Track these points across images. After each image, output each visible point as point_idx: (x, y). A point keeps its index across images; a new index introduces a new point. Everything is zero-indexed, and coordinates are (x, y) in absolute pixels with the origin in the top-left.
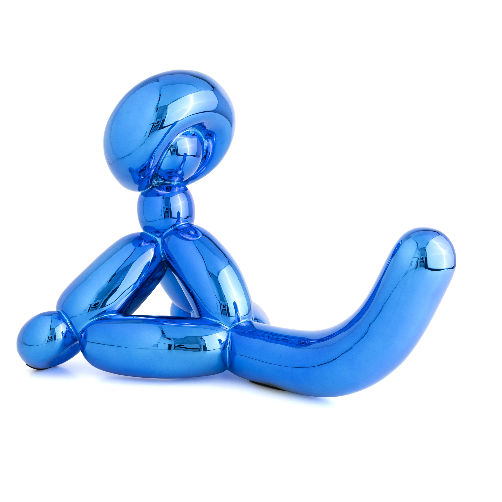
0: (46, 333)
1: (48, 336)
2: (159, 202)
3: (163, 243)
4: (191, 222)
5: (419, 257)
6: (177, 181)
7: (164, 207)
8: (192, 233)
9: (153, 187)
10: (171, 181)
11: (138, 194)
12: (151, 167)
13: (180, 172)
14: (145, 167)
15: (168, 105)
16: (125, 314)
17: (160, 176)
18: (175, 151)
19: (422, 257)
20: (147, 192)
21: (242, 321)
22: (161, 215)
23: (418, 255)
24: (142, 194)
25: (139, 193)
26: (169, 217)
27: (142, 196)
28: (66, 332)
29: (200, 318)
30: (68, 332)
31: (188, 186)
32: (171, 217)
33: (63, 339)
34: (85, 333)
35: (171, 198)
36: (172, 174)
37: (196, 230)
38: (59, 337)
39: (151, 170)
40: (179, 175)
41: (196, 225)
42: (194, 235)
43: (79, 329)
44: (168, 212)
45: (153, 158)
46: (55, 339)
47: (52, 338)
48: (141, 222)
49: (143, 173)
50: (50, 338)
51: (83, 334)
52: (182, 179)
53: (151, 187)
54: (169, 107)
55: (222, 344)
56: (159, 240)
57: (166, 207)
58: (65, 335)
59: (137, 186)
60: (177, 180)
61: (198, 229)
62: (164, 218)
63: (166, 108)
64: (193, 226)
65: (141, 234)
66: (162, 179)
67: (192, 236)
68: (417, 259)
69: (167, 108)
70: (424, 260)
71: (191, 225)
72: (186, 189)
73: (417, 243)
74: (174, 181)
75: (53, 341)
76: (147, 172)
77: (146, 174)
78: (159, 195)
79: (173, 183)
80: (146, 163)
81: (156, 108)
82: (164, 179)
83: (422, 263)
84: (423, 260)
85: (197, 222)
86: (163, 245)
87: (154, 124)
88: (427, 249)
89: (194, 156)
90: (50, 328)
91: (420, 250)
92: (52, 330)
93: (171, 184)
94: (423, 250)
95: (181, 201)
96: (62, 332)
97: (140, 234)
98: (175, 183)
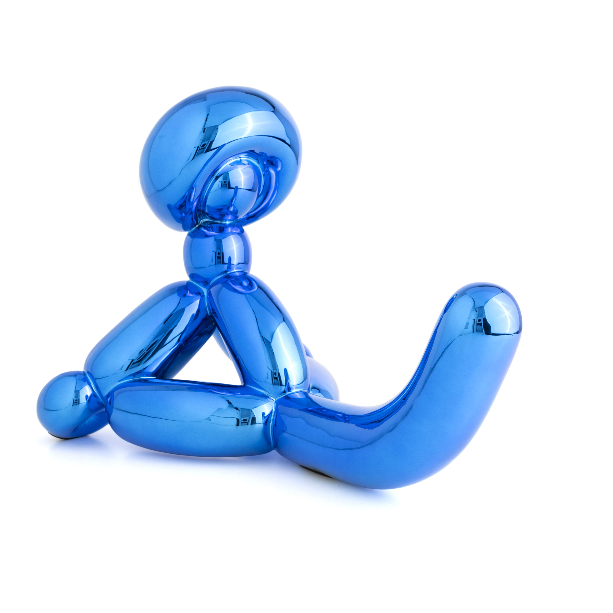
0: (71, 396)
1: (73, 400)
2: (209, 245)
3: (209, 294)
4: (246, 270)
5: (475, 319)
6: (230, 220)
7: (216, 251)
8: (245, 284)
9: (200, 226)
10: (221, 219)
11: (184, 234)
12: (192, 200)
13: (232, 209)
14: (185, 202)
15: (218, 125)
16: (162, 378)
17: (207, 214)
18: (226, 183)
19: (479, 318)
20: (193, 232)
21: (293, 391)
22: (212, 261)
23: (474, 316)
24: (189, 235)
25: (186, 233)
26: (221, 263)
27: (188, 236)
28: (91, 396)
29: (244, 386)
30: (93, 397)
31: (245, 228)
32: (223, 263)
33: (87, 403)
34: (111, 398)
35: (223, 241)
36: (222, 211)
37: (251, 281)
38: (83, 401)
39: (193, 203)
40: (232, 213)
41: (252, 275)
42: (247, 287)
43: (105, 394)
44: (220, 257)
45: (195, 188)
46: (79, 404)
47: (76, 402)
48: (188, 268)
49: (183, 209)
50: (75, 401)
51: (109, 399)
52: (237, 217)
53: (197, 226)
54: (219, 127)
55: (265, 417)
56: (205, 291)
57: (218, 251)
58: (89, 399)
59: (180, 225)
60: (229, 218)
61: (254, 280)
62: (216, 264)
63: (216, 128)
64: (248, 274)
65: (188, 283)
66: (210, 217)
67: (244, 287)
68: (473, 321)
69: (218, 128)
70: (482, 322)
71: (245, 274)
72: (242, 231)
73: (474, 301)
74: (226, 220)
75: (78, 405)
76: (188, 207)
77: (187, 210)
78: (207, 236)
79: (224, 222)
80: (186, 195)
81: (203, 128)
82: (212, 218)
83: (479, 327)
84: (480, 322)
85: (254, 271)
86: (209, 296)
87: (198, 147)
88: (486, 308)
89: (250, 190)
90: (75, 391)
91: (477, 310)
92: (77, 393)
93: (222, 223)
94: (480, 310)
95: (236, 245)
96: (87, 396)
97: (186, 282)
98: (228, 222)
